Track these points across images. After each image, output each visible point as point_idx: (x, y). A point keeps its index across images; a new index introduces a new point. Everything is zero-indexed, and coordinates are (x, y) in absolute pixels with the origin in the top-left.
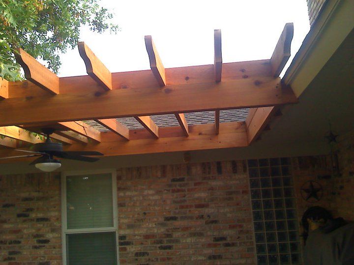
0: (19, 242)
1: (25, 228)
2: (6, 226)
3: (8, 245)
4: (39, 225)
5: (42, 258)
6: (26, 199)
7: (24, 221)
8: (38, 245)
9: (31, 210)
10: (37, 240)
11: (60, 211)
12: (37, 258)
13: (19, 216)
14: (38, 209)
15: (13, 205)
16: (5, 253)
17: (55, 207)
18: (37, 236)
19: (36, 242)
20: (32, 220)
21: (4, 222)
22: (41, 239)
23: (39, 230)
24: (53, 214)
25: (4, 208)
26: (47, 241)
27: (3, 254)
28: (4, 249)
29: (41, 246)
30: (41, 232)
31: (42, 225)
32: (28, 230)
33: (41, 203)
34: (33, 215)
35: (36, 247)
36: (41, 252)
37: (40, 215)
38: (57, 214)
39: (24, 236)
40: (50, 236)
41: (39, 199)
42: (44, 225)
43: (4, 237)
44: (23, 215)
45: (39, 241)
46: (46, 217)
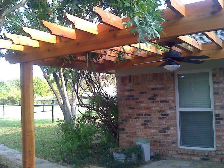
0: (150, 115)
1: (153, 106)
2: (142, 105)
3: (143, 116)
4: (162, 105)
5: (164, 125)
6: (153, 89)
7: (153, 102)
8: (161, 117)
9: (157, 95)
10: (161, 114)
11: (174, 96)
12: (161, 125)
13: (150, 99)
14: (161, 95)
15: (146, 93)
16: (142, 121)
17: (171, 94)
18: (161, 111)
19: (160, 115)
20: (157, 102)
21: (141, 102)
22: (164, 113)
23: (162, 108)
24: (170, 98)
25: (141, 94)
26: (167, 115)
27: (141, 121)
28: (141, 118)
29: (163, 118)
30: (163, 109)
31: (164, 105)
32: (155, 107)
33: (162, 91)
34: (158, 99)
35: (160, 118)
36: (164, 121)
37: (163, 99)
38: (173, 98)
39: (153, 111)
40: (168, 112)
41: (161, 89)
42: (165, 105)
43: (141, 112)
44: (152, 99)
45: (162, 115)
46: (166, 100)
